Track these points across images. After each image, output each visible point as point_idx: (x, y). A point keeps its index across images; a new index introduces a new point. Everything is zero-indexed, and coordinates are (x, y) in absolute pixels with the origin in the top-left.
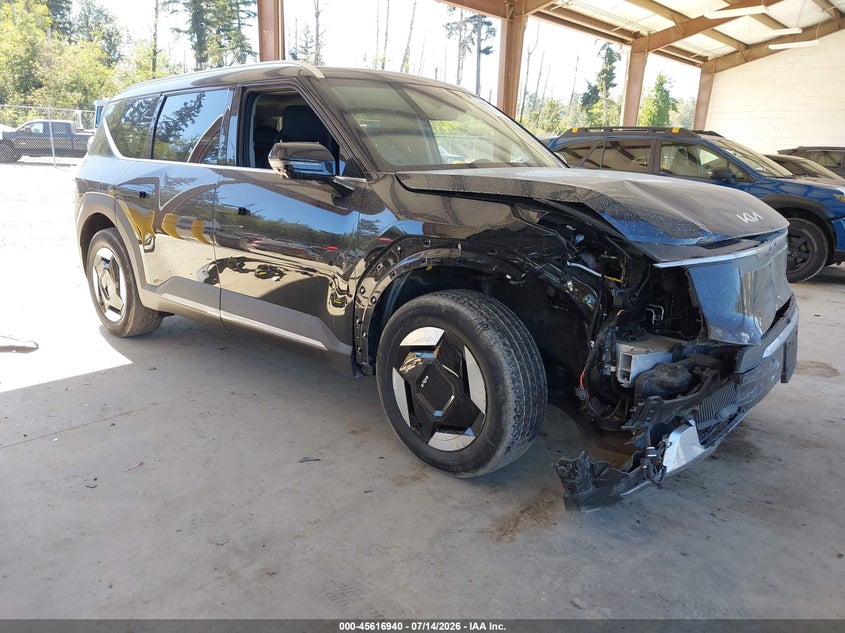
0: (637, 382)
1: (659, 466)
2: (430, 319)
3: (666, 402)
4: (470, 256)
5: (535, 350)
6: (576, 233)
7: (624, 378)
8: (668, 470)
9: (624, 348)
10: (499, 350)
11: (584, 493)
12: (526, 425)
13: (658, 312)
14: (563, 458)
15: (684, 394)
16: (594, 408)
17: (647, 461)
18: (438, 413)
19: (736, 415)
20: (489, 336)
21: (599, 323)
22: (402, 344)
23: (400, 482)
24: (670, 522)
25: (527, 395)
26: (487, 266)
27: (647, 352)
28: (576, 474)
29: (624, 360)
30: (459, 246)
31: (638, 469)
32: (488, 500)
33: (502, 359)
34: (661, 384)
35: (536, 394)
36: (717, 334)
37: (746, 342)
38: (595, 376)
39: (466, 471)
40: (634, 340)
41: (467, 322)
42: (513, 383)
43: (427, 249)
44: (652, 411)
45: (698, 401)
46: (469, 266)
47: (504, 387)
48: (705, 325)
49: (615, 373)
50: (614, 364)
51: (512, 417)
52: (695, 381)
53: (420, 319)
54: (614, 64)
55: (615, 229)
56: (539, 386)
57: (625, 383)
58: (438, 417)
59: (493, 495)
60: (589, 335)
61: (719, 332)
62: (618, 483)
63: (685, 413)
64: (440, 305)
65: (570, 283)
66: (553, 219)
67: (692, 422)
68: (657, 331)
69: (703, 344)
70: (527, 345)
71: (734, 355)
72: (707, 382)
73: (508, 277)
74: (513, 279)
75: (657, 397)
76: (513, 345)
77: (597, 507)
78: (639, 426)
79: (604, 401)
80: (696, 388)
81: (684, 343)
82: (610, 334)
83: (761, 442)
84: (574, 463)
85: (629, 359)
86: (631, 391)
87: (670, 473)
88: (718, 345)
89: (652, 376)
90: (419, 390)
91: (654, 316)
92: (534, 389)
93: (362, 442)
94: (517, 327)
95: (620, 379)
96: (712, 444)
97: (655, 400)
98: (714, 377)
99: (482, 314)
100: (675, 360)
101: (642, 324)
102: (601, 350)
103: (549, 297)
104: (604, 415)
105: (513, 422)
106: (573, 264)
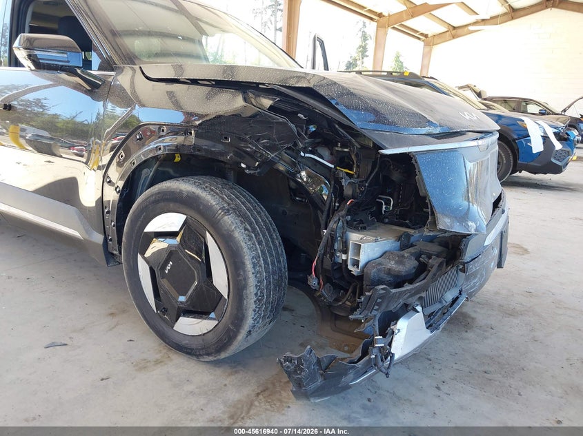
0: (365, 270)
1: (386, 354)
2: (171, 205)
3: (393, 291)
4: (205, 144)
5: (276, 235)
6: (309, 122)
7: (354, 265)
8: (396, 357)
9: (354, 237)
10: (240, 235)
11: (313, 386)
12: (266, 308)
13: (388, 203)
14: (288, 354)
15: (411, 282)
16: (327, 293)
17: (375, 351)
18: (182, 299)
19: (457, 298)
20: (229, 221)
21: (332, 212)
22: (146, 230)
23: (142, 366)
24: (399, 398)
25: (268, 278)
26: (221, 154)
27: (376, 241)
28: (302, 370)
29: (354, 249)
30: (193, 132)
31: (366, 358)
32: (227, 382)
33: (243, 244)
34: (389, 272)
35: (276, 277)
36: (446, 223)
37: (473, 232)
38: (328, 263)
39: (208, 354)
40: (364, 228)
41: (209, 207)
42: (254, 267)
43: (165, 136)
44: (379, 300)
45: (425, 289)
46: (203, 154)
47: (245, 271)
48: (433, 214)
49: (346, 261)
50: (346, 252)
51: (252, 301)
52: (422, 269)
53: (162, 204)
54: (367, 42)
55: (346, 118)
56: (280, 269)
57: (355, 271)
58: (181, 302)
59: (233, 377)
60: (323, 223)
61: (447, 221)
62: (346, 374)
63: (411, 301)
64: (181, 190)
65: (303, 173)
66: (284, 107)
67: (419, 308)
68: (387, 220)
69: (431, 234)
70: (268, 229)
71: (460, 243)
72: (433, 270)
73: (243, 165)
74: (248, 167)
75: (384, 286)
76: (254, 230)
77: (326, 396)
78: (367, 315)
79: (337, 287)
80: (422, 276)
81: (411, 231)
82: (340, 223)
83: (475, 312)
84: (299, 359)
85: (358, 247)
86: (360, 278)
87: (399, 359)
88: (446, 235)
89: (380, 264)
90: (164, 276)
91: (384, 206)
92: (274, 273)
93: (117, 324)
94: (258, 213)
95: (350, 267)
96: (437, 328)
97: (382, 289)
98: (440, 265)
99: (223, 199)
100: (403, 248)
101: (372, 214)
102: (333, 238)
103: (290, 188)
104: (337, 300)
105: (254, 307)
106: (307, 155)
